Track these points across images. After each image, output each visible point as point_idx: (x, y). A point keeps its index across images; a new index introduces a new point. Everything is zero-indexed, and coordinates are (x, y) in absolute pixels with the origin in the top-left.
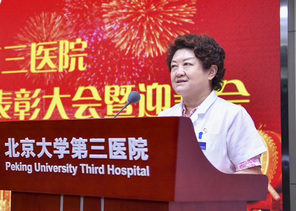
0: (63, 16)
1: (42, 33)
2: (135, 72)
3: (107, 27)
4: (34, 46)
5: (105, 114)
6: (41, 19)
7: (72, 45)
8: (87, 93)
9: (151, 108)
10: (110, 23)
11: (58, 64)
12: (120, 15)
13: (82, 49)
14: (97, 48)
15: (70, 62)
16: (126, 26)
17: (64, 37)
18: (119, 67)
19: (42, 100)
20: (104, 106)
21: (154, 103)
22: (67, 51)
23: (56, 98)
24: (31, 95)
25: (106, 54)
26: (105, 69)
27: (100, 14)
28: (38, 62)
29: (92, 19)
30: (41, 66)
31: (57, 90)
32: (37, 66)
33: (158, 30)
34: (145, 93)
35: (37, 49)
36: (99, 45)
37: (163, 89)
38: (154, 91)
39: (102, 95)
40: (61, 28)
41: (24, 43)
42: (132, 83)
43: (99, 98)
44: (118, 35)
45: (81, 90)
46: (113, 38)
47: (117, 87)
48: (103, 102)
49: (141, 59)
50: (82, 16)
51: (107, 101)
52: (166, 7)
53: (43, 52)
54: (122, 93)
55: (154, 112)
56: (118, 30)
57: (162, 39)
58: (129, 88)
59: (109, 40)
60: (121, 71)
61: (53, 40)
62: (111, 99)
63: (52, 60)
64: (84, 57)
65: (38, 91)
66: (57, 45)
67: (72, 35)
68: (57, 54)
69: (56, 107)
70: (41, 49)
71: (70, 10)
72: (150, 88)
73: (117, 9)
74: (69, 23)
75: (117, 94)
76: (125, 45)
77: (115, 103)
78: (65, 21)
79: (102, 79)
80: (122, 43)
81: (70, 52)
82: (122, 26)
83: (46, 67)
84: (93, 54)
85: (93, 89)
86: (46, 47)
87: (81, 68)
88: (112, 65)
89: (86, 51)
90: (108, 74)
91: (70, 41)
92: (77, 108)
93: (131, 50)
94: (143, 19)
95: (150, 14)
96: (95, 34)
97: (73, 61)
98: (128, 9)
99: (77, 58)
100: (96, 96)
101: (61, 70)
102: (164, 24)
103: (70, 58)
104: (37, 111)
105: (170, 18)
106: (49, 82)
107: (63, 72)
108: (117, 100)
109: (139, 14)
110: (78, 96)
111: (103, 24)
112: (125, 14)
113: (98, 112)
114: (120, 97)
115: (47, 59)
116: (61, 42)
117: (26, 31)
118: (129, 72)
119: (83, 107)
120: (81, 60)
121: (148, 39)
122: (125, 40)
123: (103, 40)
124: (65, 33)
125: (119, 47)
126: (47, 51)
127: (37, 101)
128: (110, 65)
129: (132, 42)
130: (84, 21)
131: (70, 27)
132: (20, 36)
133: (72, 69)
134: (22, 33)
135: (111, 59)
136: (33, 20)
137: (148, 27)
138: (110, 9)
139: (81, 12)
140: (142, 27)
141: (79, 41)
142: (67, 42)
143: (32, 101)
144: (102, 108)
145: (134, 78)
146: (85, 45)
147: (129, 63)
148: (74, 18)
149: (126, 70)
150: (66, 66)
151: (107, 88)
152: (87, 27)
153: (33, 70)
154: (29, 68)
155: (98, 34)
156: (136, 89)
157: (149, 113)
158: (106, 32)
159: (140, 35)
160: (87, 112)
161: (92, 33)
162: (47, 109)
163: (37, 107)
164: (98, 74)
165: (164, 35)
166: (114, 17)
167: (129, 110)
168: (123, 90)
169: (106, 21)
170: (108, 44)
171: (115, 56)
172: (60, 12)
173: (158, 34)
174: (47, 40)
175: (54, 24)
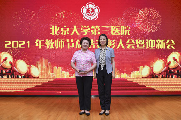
0: (122, 19)
1: (115, 23)
2: (145, 36)
3: (136, 24)
4: (112, 27)
5: (137, 47)
6: (114, 19)
7: (125, 28)
8: (131, 41)
9: (150, 46)
10: (137, 22)
11: (121, 33)
12: (140, 21)
13: (129, 29)
14: (133, 29)
15: (125, 32)
16: (142, 24)
17: (123, 25)
18: (140, 35)
19: (116, 43)
20: (136, 45)
21: (151, 45)
22: (124, 29)
23: (121, 42)
24: (112, 41)
25: (136, 31)
26: (136, 35)
27: (134, 19)
28: (114, 32)
29: (132, 21)
30: (115, 33)
31: (121, 40)
32: (113, 33)
33: (152, 26)
34: (148, 42)
35: (113, 28)
36: (134, 28)
37: (153, 41)
38: (151, 41)
39: (136, 42)
40: (121, 22)
41: (109, 26)
42: (144, 39)
43: (134, 43)
44: (140, 26)
45: (129, 40)
46: (138, 27)
47: (140, 40)
48: (136, 44)
49: (147, 33)
50: (128, 19)
51: (137, 44)
52: (153, 20)
53: (116, 29)
54: (142, 42)
55: (151, 47)
56: (140, 25)
57: (152, 28)
58: (143, 40)
59: (137, 27)
60: (141, 36)
61: (119, 26)
62: (138, 43)
63: (119, 31)
64: (129, 31)
65: (114, 40)
66: (121, 27)
67: (125, 25)
68: (121, 30)
69: (121, 45)
70: (115, 28)
71: (124, 17)
72: (149, 41)
73: (139, 19)
74: (124, 21)
75: (140, 42)
76: (142, 29)
77: (139, 44)
78: (123, 20)
79: (135, 38)
80: (141, 28)
81: (125, 29)
82: (141, 24)
83: (117, 33)
84: (132, 31)
85: (133, 41)
86: (116, 27)
87: (129, 34)
88: (138, 34)
89: (130, 29)
90: (137, 36)
91: (125, 26)
92: (128, 45)
93: (144, 30)
94: (147, 22)
95: (149, 21)
96: (133, 25)
97: (126, 32)
98: (143, 19)
99: (127, 32)
100: (134, 42)
101: (122, 34)
102: (153, 24)
103: (125, 31)
104: (114, 46)
105: (155, 23)
106: (118, 38)
107: (123, 35)
108: (140, 44)
109: (146, 21)
110: (128, 42)
111: (135, 23)
112: (142, 20)
113: (134, 47)
114: (141, 43)
115: (117, 31)
116: (122, 27)
117: (109, 22)
118: (143, 36)
119: (130, 45)
120: (128, 32)
121: (148, 28)
122: (142, 27)
123: (135, 27)
124: (123, 24)
125: (140, 29)
126: (117, 29)
127: (114, 43)
128: (137, 34)
129: (144, 28)
130: (129, 21)
131: (124, 22)
132: (107, 23)
133: (126, 34)
134: (108, 23)
135: (138, 32)
136: (112, 19)
137: (149, 24)
138: (137, 18)
139: (128, 18)
140: (147, 24)
141: (127, 26)
142: (124, 27)
143: (112, 43)
144: (136, 46)
145: (145, 38)
146: (130, 28)
147: (143, 34)
148: (126, 20)
149: (142, 36)
150: (124, 33)
151: (137, 40)
152: (130, 23)
153: (112, 34)
154: (111, 33)
155: (134, 25)
156: (145, 41)
157: (149, 47)
158: (136, 25)
159: (146, 26)
160: (131, 47)
161: (132, 25)
162: (118, 45)
163: (114, 45)
164: (134, 36)
165: (153, 27)
166: (138, 21)
167: (144, 46)
168: (142, 41)
169: (136, 22)
170: (137, 28)
171: (139, 31)
172: (121, 17)
173: (151, 27)
174: (117, 25)
175: (119, 21)
